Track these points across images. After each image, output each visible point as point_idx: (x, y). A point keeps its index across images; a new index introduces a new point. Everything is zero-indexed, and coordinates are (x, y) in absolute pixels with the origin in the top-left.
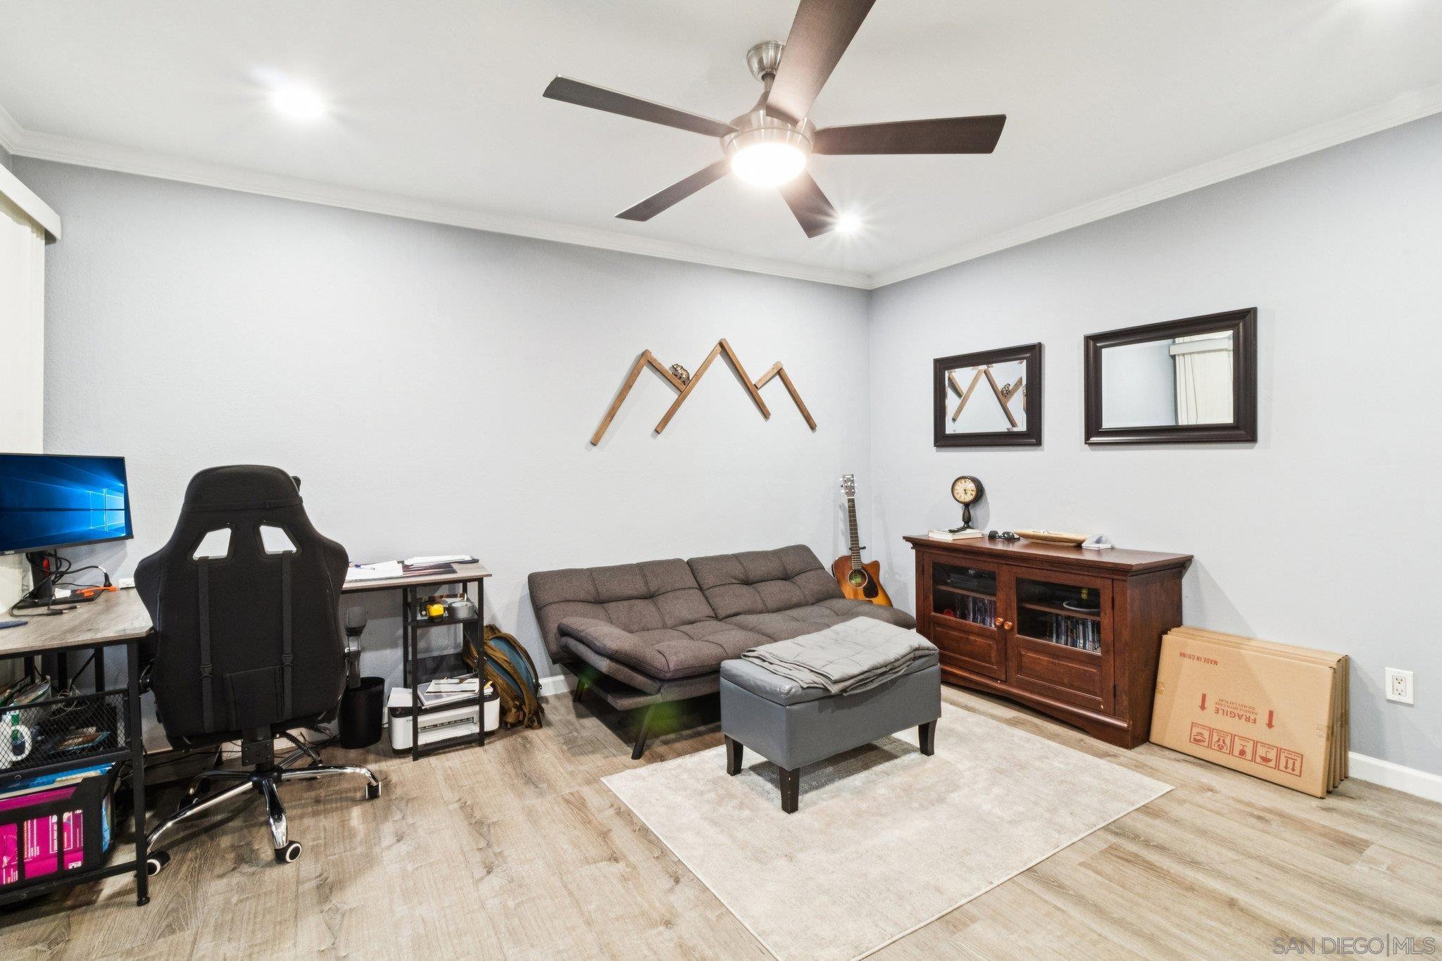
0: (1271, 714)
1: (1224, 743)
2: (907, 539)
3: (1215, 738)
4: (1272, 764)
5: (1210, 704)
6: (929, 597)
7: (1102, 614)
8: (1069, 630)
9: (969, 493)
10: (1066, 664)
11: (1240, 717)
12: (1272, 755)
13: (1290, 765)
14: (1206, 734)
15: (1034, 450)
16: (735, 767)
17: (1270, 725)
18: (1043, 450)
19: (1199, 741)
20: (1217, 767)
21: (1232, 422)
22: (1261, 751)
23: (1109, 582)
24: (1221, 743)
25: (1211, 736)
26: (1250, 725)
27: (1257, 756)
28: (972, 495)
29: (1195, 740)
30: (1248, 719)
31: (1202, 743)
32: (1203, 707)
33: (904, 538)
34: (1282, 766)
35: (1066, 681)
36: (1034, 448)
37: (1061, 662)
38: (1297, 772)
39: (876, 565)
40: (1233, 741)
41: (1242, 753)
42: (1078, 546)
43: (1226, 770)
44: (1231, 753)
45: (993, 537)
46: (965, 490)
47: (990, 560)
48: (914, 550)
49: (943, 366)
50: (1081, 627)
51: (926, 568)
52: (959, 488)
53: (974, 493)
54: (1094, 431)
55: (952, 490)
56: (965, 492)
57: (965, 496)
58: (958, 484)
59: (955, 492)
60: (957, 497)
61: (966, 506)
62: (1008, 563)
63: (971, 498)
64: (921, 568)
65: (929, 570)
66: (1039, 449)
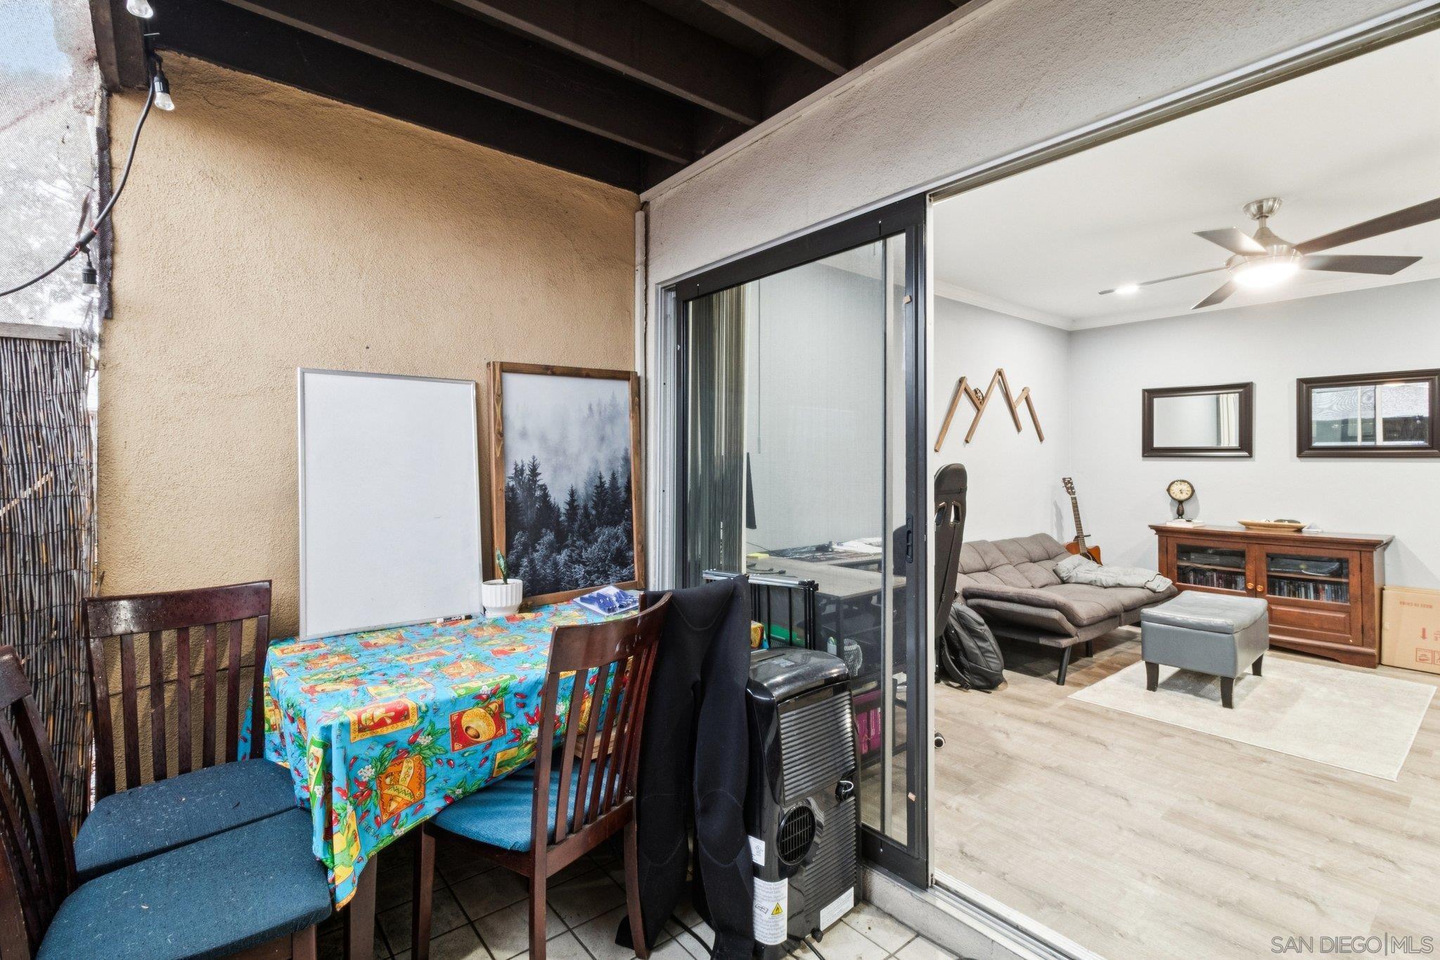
2: (1152, 527)
5: (1429, 634)
6: (1173, 571)
7: (1351, 576)
9: (1184, 494)
10: (1316, 613)
14: (1430, 655)
15: (1246, 461)
16: (1152, 685)
18: (1255, 461)
19: (1422, 660)
23: (1357, 553)
25: (1434, 655)
28: (1188, 494)
29: (1418, 660)
32: (1424, 637)
33: (1150, 526)
35: (1316, 625)
36: (1247, 459)
39: (1097, 549)
42: (1298, 529)
47: (1241, 541)
48: (1157, 536)
49: (1150, 395)
50: (1303, 589)
51: (1170, 549)
52: (1175, 489)
53: (1190, 493)
54: (1305, 447)
55: (1168, 490)
56: (1181, 492)
57: (1181, 495)
58: (1174, 485)
59: (1172, 492)
60: (1174, 496)
61: (1181, 502)
62: (1260, 542)
63: (1186, 496)
64: (1165, 550)
65: (1173, 550)
66: (1251, 459)
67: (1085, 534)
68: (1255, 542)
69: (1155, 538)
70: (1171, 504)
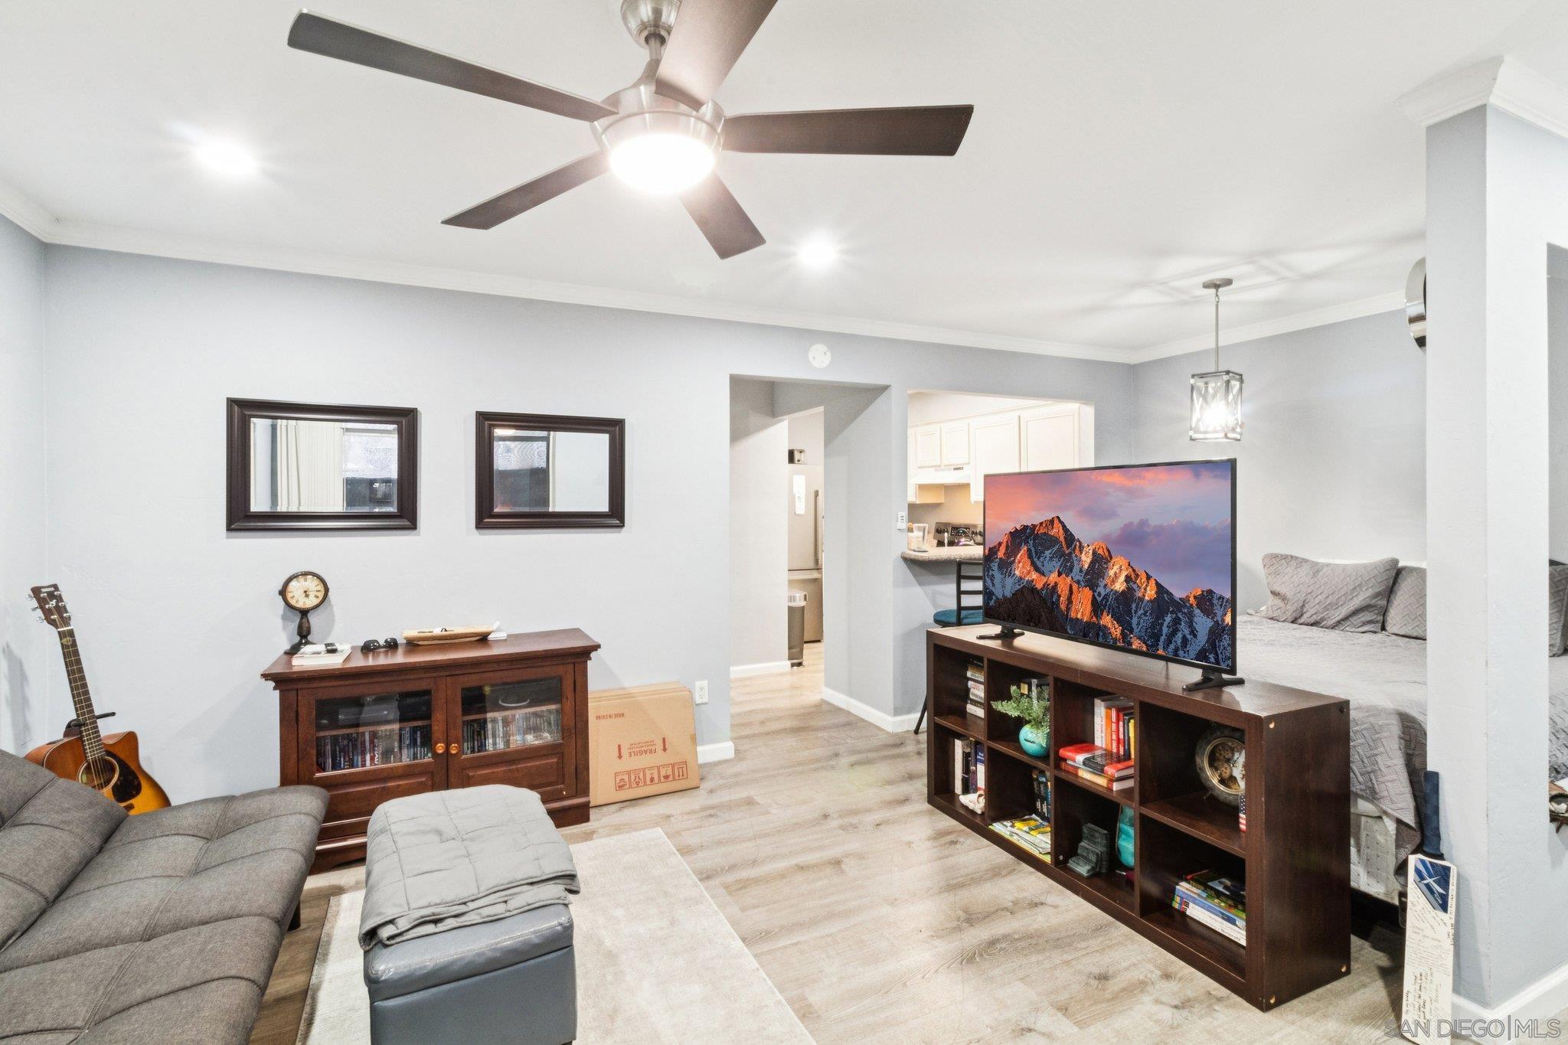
0: (664, 740)
1: (639, 779)
2: (265, 676)
3: (633, 778)
4: (671, 778)
5: (625, 752)
7: (564, 700)
8: (476, 734)
9: (312, 595)
10: (524, 765)
11: (646, 752)
12: (670, 772)
13: (681, 774)
14: (626, 777)
15: (407, 535)
17: (665, 749)
18: (419, 535)
19: (623, 786)
20: (640, 801)
21: (607, 510)
22: (663, 773)
23: (571, 667)
24: (637, 780)
25: (630, 777)
26: (653, 755)
27: (662, 777)
28: (317, 597)
29: (619, 787)
30: (651, 752)
31: (625, 787)
32: (620, 757)
34: (677, 778)
36: (407, 532)
37: (519, 766)
38: (685, 776)
39: (130, 739)
40: (644, 774)
41: (652, 780)
42: (483, 639)
43: (646, 800)
44: (645, 784)
45: (368, 648)
46: (305, 592)
47: (426, 676)
48: (277, 692)
51: (303, 711)
52: (296, 589)
53: (321, 595)
54: (486, 517)
55: (283, 593)
56: (302, 594)
57: (306, 600)
58: (293, 583)
59: (289, 596)
60: (293, 602)
61: (304, 613)
62: (453, 673)
63: (316, 601)
64: (293, 715)
65: (307, 712)
66: (414, 532)
67: (97, 713)
68: (446, 673)
69: (272, 697)
70: (284, 618)
